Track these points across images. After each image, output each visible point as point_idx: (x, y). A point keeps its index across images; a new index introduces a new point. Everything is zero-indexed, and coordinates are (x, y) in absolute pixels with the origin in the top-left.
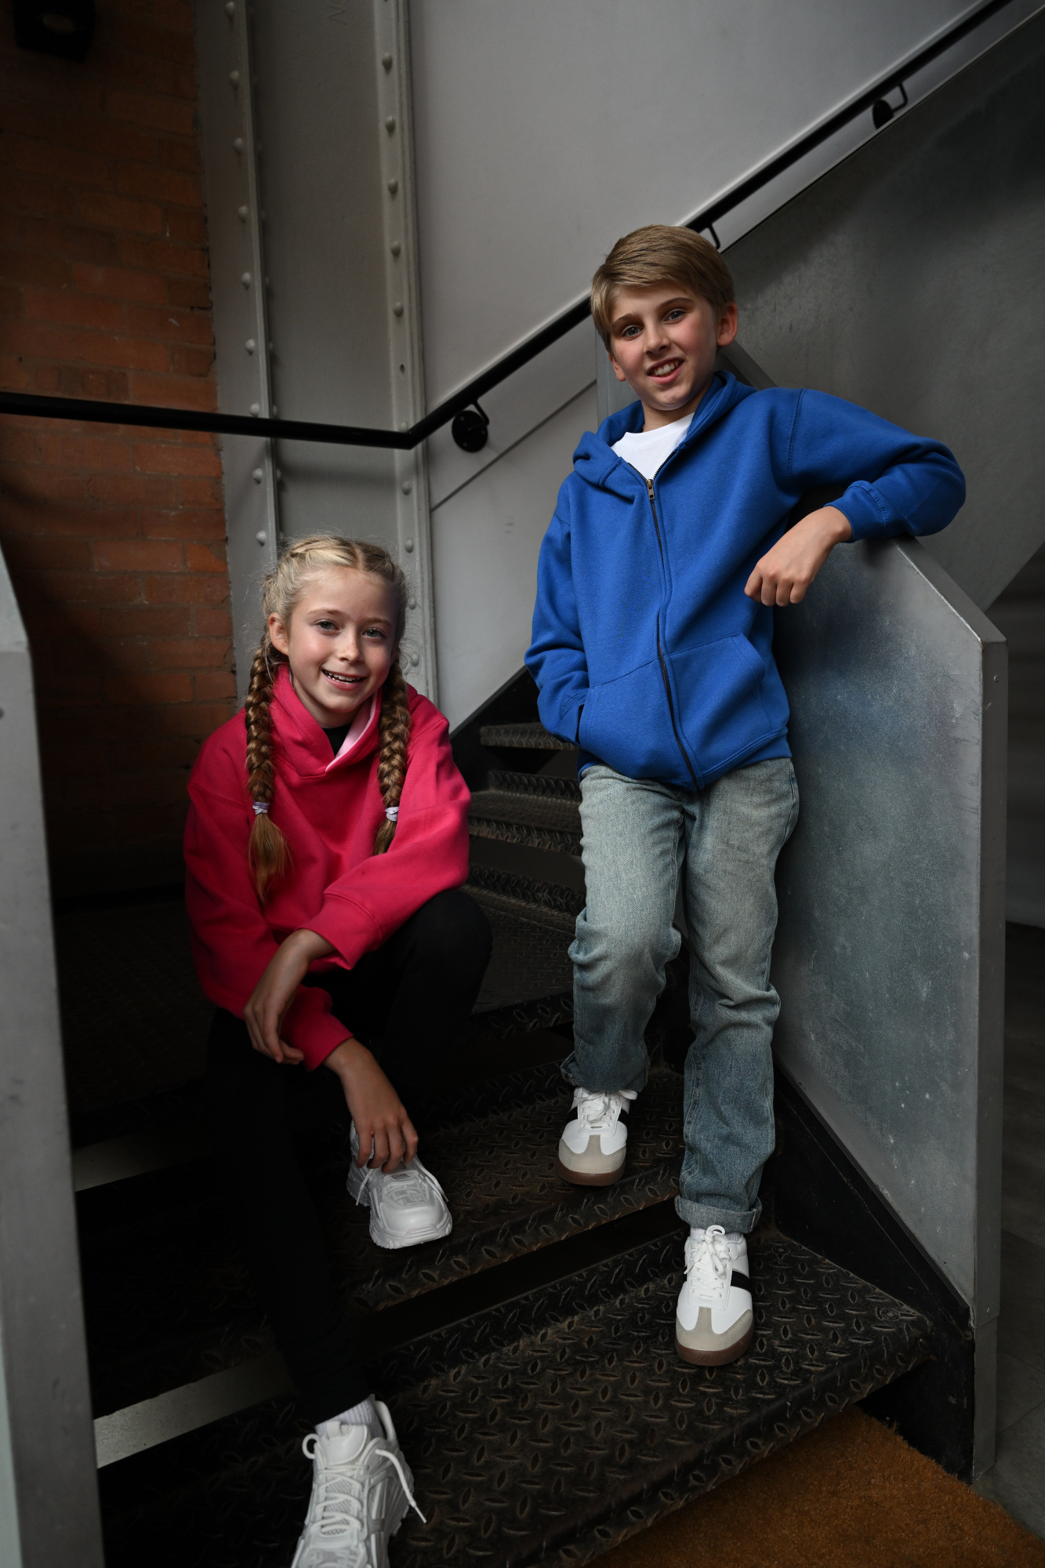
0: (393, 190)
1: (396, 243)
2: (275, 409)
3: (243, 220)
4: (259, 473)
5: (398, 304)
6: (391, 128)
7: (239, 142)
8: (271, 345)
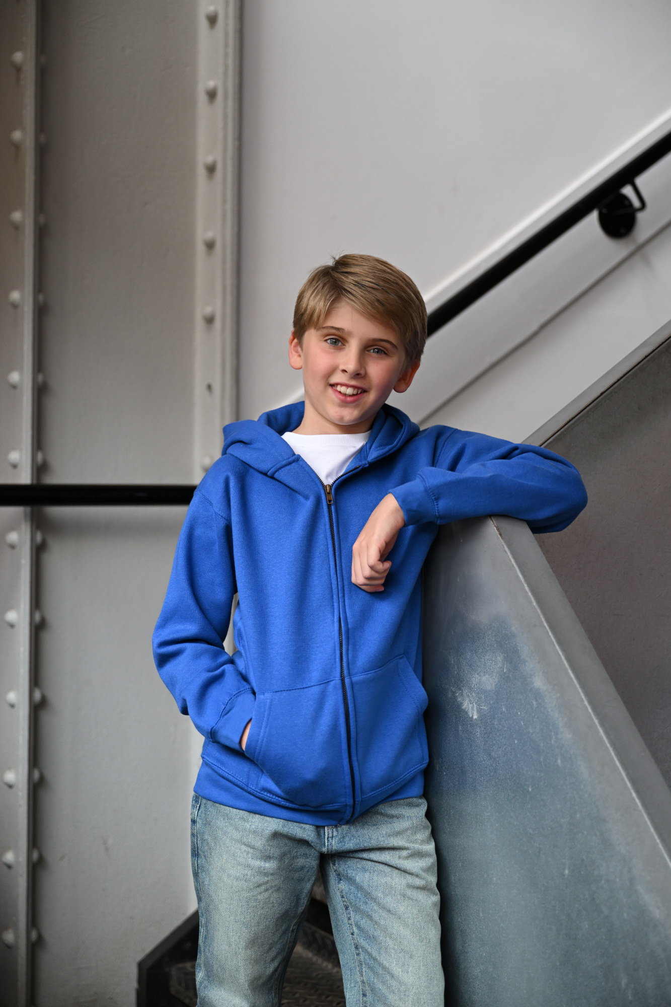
0: (211, 169)
1: (209, 235)
2: (40, 457)
3: (17, 227)
4: (13, 537)
5: (208, 310)
6: (212, 95)
7: (17, 135)
8: (40, 378)
